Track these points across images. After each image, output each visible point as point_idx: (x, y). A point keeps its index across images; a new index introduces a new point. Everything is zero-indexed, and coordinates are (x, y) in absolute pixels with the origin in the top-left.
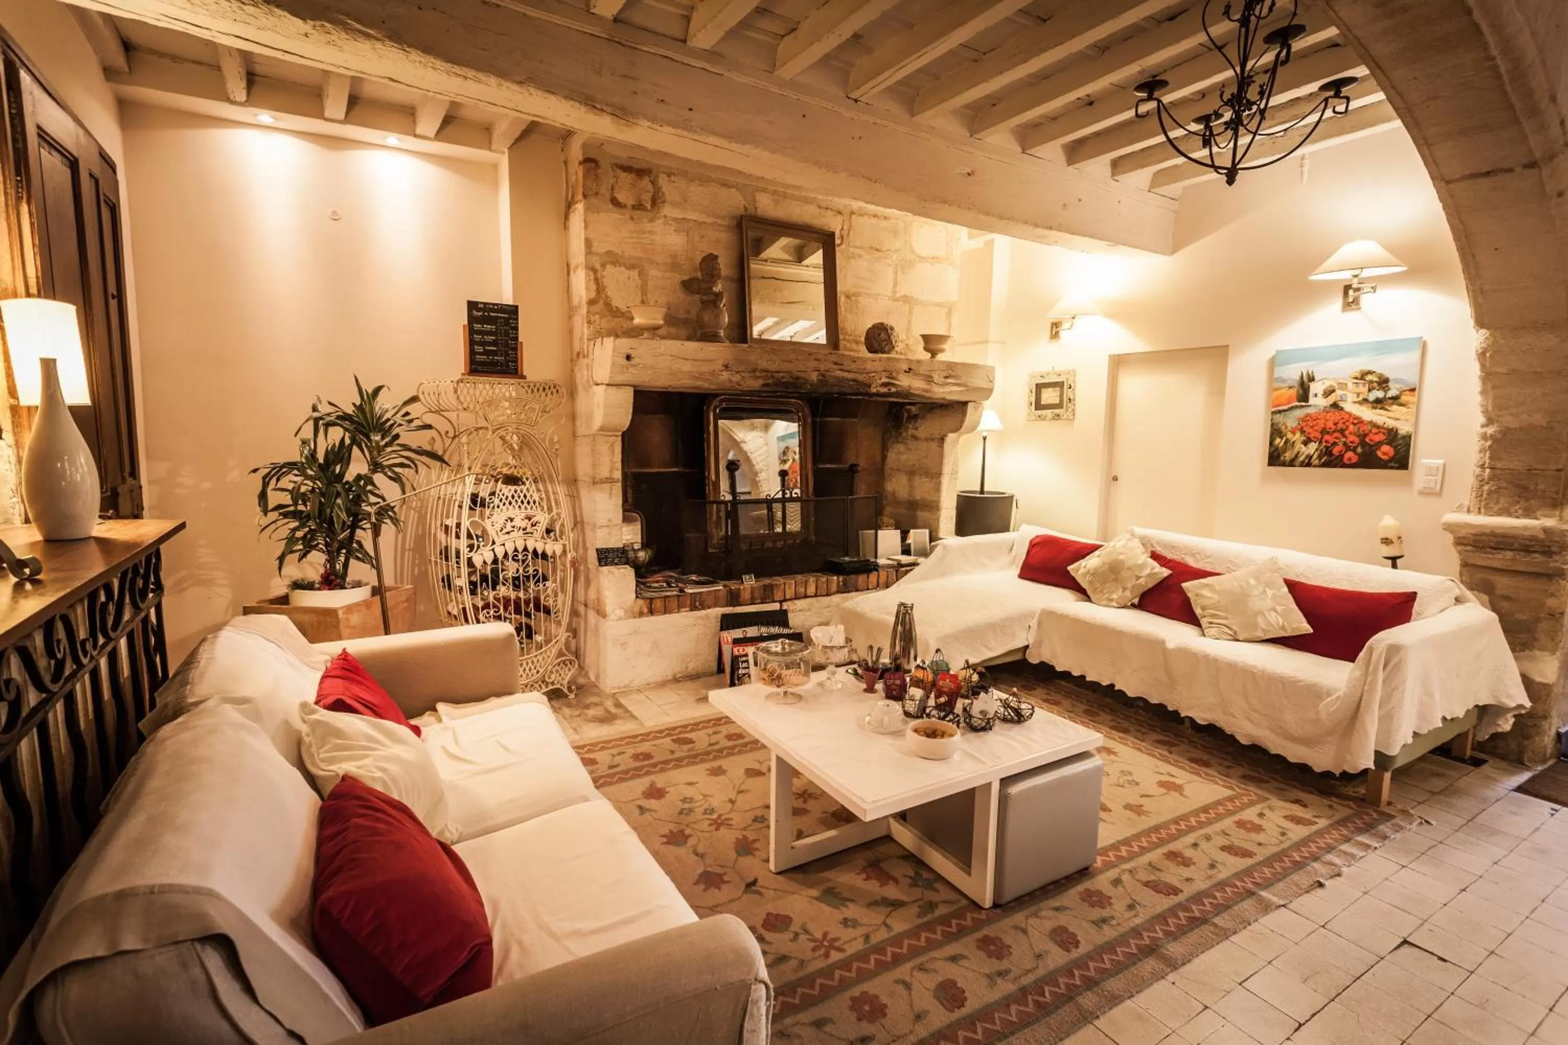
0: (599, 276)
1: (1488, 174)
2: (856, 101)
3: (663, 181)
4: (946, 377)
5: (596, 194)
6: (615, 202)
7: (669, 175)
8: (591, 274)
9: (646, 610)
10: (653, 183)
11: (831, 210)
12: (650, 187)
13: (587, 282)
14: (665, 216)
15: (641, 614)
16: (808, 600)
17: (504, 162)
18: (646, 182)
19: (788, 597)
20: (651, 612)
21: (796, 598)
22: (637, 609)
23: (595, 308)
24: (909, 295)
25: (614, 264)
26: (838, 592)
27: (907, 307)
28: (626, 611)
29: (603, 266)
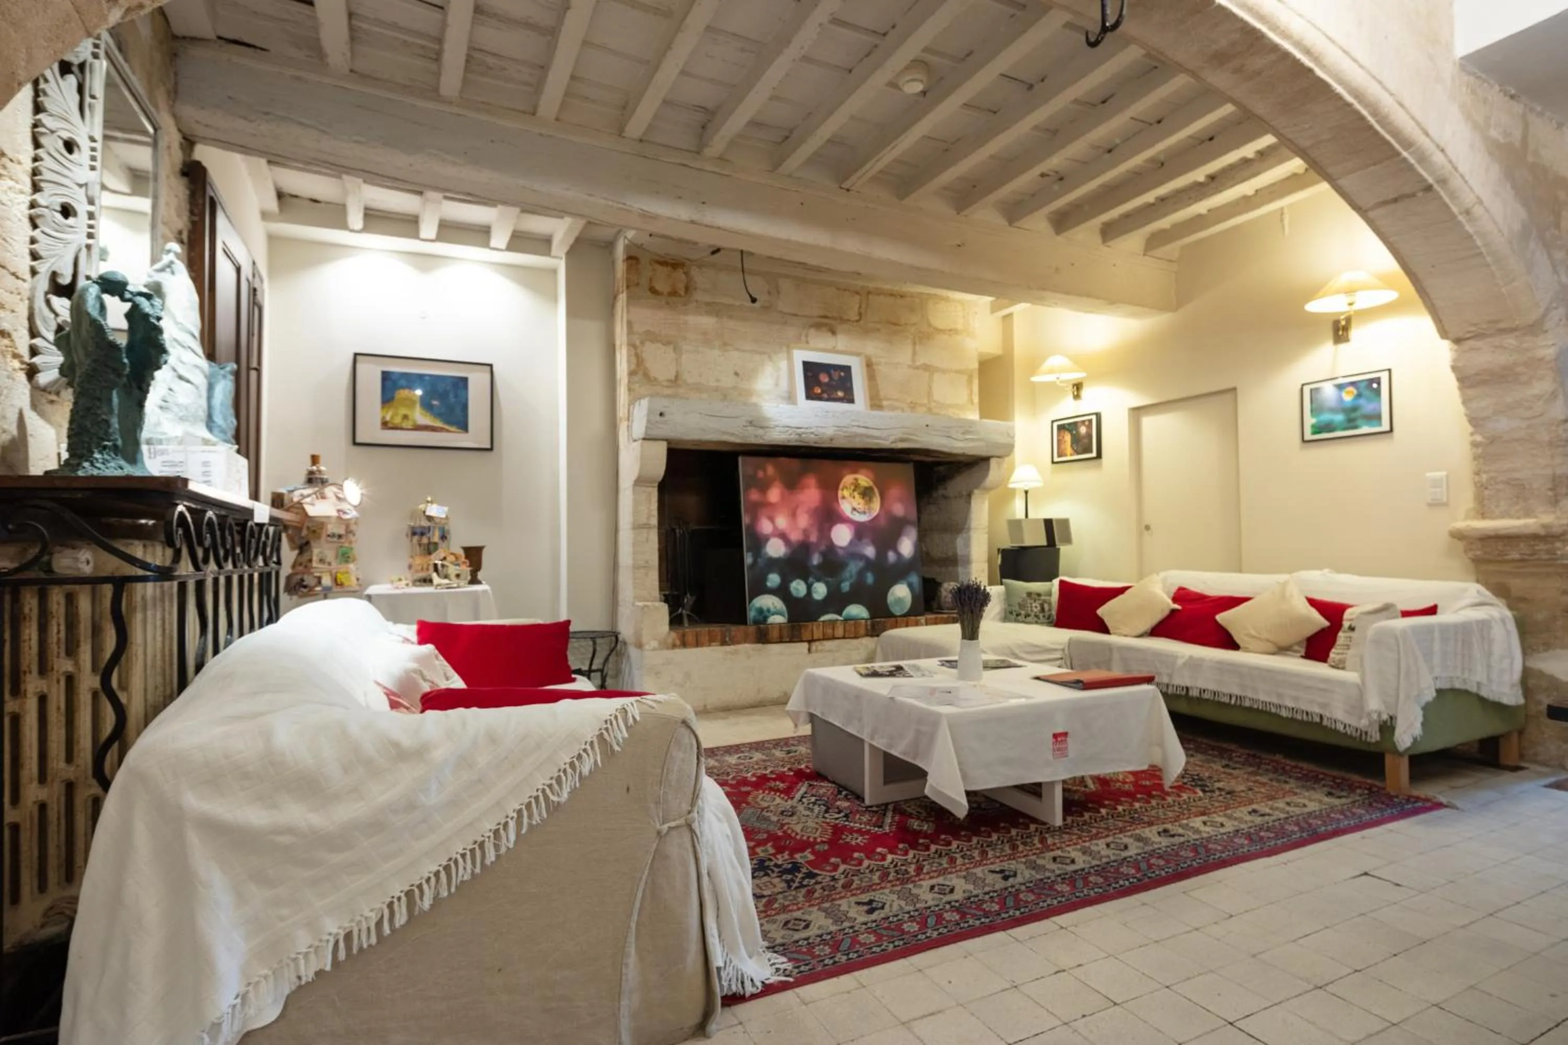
0: (639, 351)
1: (1395, 200)
2: (848, 190)
3: (694, 272)
4: (964, 433)
5: (638, 284)
6: (653, 291)
7: (700, 267)
8: (632, 349)
9: (678, 642)
10: (686, 274)
11: (849, 290)
12: (683, 276)
13: (629, 356)
14: (697, 301)
15: (674, 646)
16: (837, 642)
17: (562, 266)
18: (680, 274)
19: (815, 637)
20: (684, 645)
21: (824, 639)
22: (670, 641)
23: (636, 378)
24: (928, 363)
25: (652, 341)
26: (867, 635)
27: (927, 374)
28: (660, 643)
29: (642, 343)
